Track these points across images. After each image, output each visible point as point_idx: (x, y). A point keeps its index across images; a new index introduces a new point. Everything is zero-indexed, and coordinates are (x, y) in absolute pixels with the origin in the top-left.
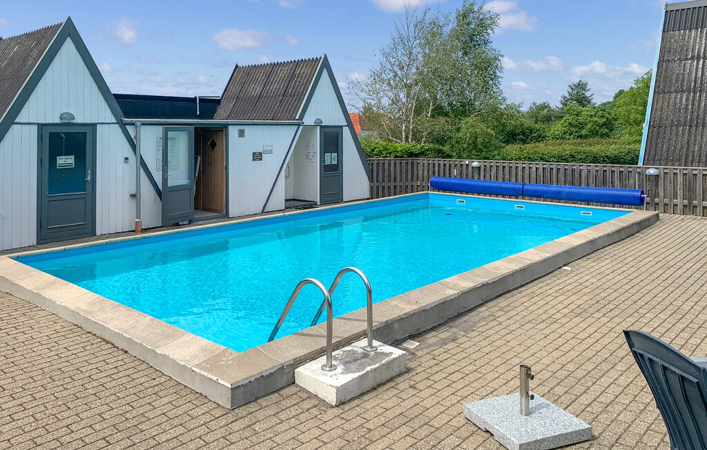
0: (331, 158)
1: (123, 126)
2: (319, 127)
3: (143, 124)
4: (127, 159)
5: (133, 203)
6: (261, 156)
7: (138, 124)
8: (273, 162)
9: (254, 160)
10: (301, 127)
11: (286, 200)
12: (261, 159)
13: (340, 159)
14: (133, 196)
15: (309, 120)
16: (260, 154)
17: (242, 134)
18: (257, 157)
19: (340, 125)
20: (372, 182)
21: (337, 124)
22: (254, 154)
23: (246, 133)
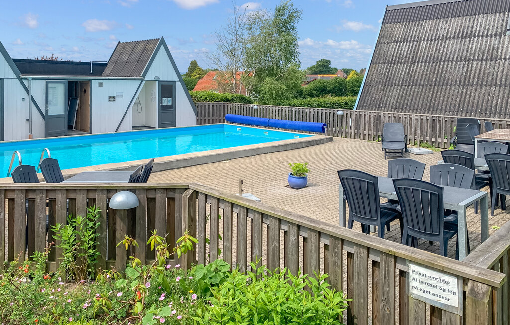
0: (167, 101)
1: (21, 80)
2: (157, 82)
3: (33, 79)
4: (24, 99)
5: (27, 124)
6: (115, 98)
7: (30, 79)
8: (122, 103)
9: (109, 101)
10: (144, 82)
11: (133, 127)
12: (114, 101)
13: (174, 101)
14: (28, 120)
15: (150, 76)
16: (114, 97)
17: (101, 85)
18: (112, 99)
19: (174, 80)
20: (197, 116)
21: (171, 80)
22: (109, 97)
23: (104, 85)
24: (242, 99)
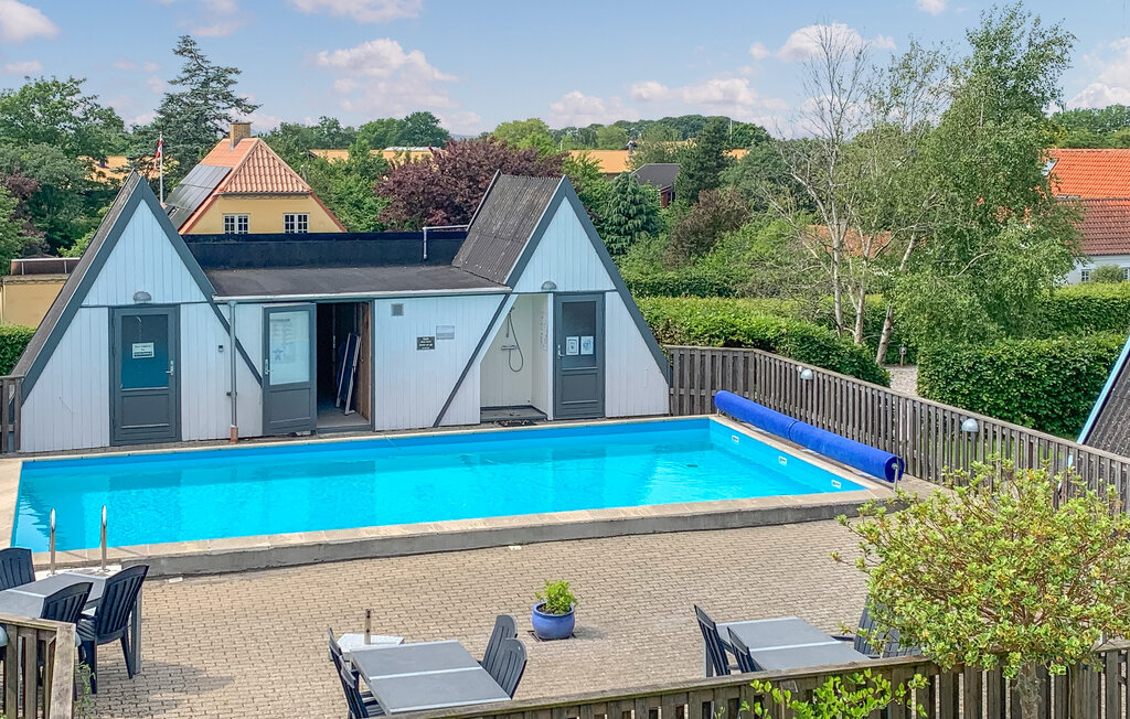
0: (580, 345)
1: (215, 305)
2: (551, 296)
3: (239, 303)
4: (221, 347)
5: (228, 402)
6: (433, 343)
7: (232, 304)
8: (453, 355)
9: (419, 348)
10: (513, 298)
11: (482, 409)
12: (433, 347)
13: (599, 346)
14: (229, 394)
15: (530, 282)
16: (432, 339)
17: (398, 310)
18: (426, 343)
19: (599, 288)
20: (671, 386)
21: (593, 289)
22: (420, 339)
23: (405, 310)
24: (803, 342)
